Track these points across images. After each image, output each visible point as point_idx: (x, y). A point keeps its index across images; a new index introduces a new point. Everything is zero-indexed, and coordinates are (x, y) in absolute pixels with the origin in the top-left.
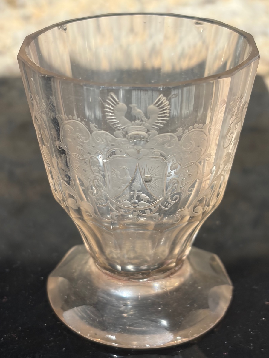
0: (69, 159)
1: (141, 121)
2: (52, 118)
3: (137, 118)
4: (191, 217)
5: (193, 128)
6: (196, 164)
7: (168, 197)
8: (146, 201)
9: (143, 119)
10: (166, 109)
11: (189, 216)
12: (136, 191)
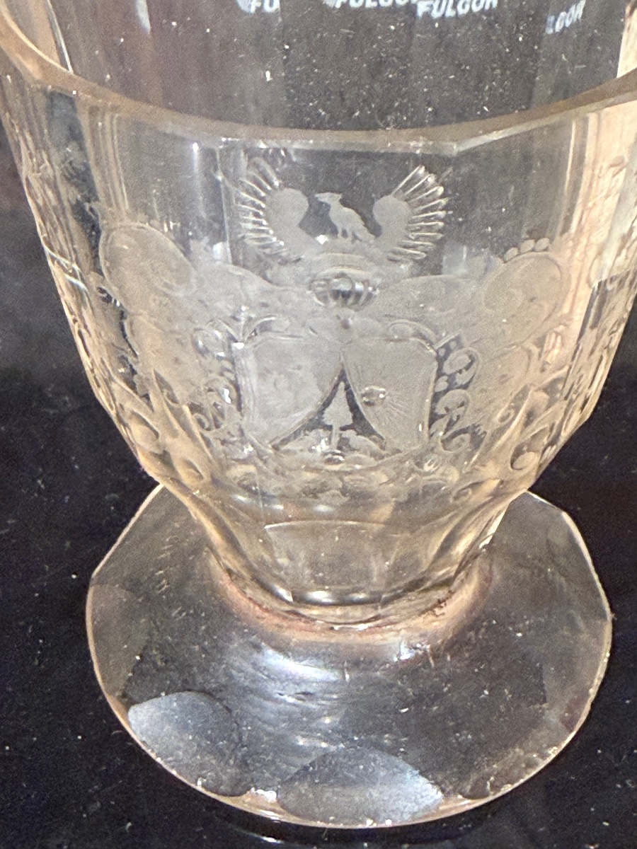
0: (131, 324)
1: (353, 242)
2: (74, 203)
3: (340, 230)
4: (502, 482)
5: (519, 254)
6: (523, 348)
7: (437, 443)
8: (369, 453)
9: (358, 235)
10: (432, 209)
11: (497, 482)
12: (336, 428)
